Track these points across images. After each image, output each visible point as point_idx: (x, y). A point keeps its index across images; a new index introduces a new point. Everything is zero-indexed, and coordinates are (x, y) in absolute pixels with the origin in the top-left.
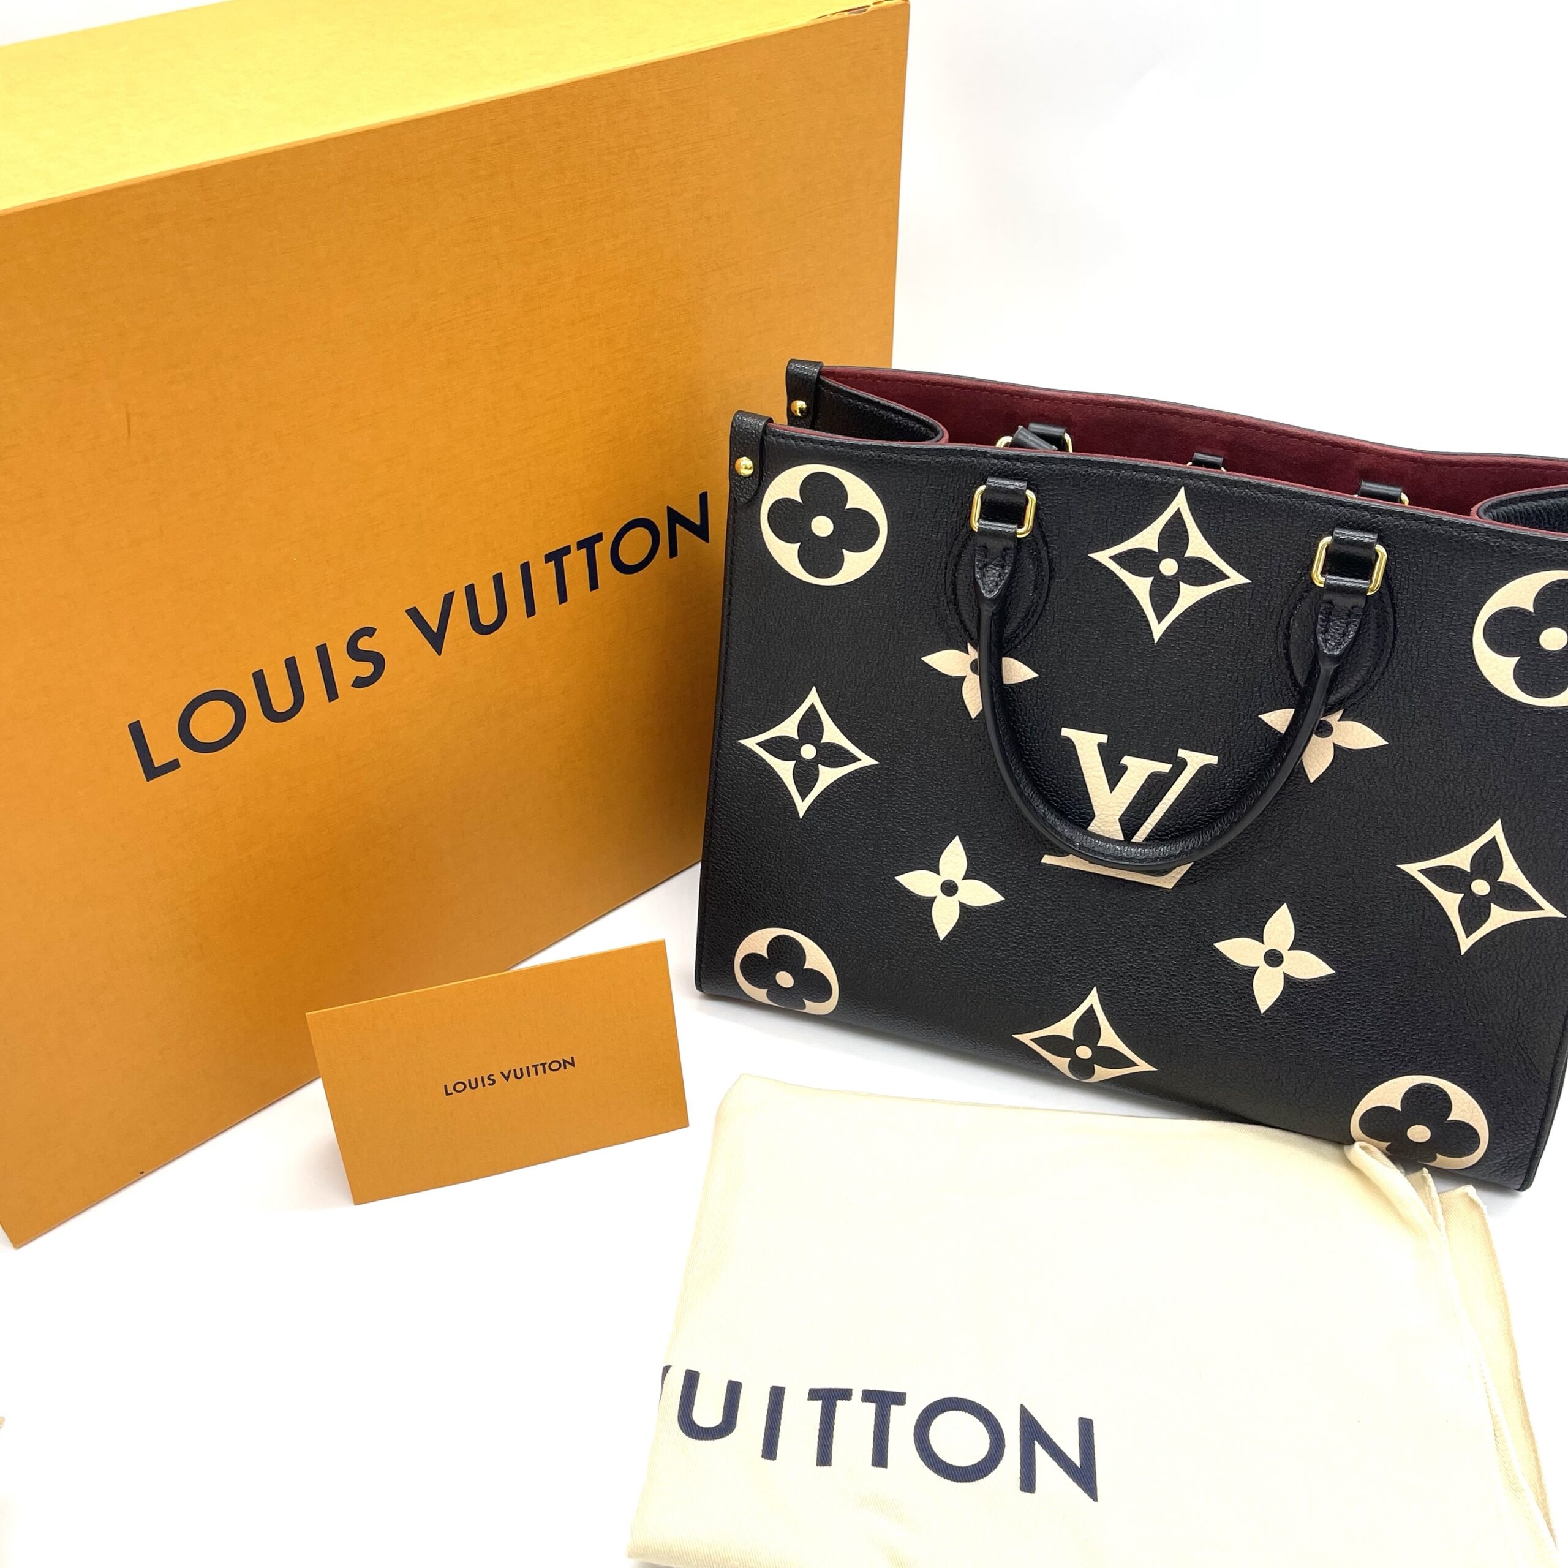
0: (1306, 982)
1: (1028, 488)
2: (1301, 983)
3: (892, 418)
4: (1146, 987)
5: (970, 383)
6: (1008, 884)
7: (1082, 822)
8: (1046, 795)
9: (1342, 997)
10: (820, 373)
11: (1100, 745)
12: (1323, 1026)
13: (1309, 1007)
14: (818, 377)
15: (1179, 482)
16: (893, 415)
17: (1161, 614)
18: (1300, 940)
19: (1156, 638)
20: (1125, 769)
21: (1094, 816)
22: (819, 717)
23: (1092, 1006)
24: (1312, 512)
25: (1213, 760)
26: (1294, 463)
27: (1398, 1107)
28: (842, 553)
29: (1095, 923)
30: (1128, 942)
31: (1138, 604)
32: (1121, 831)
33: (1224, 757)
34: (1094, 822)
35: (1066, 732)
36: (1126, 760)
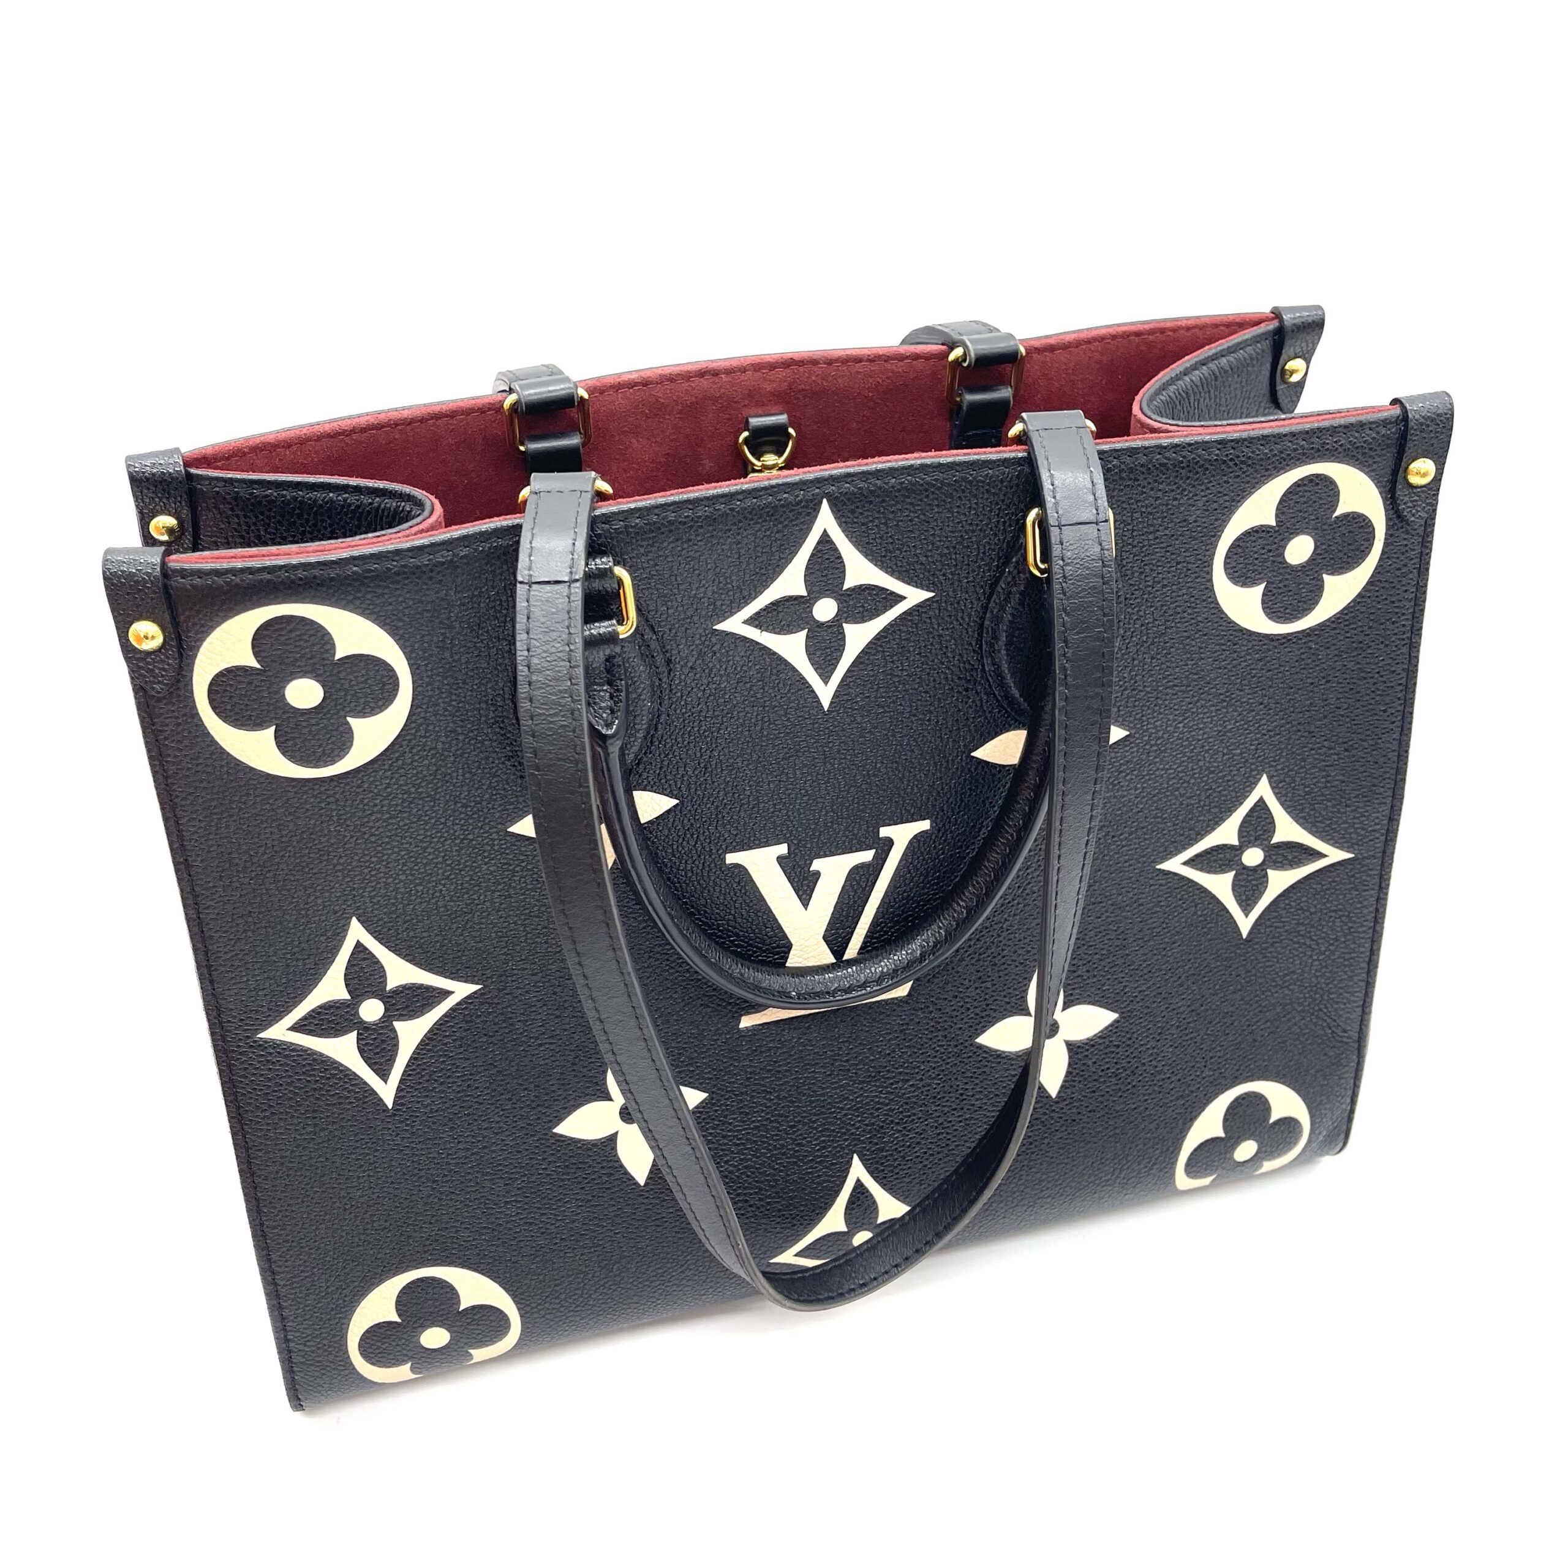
0: (1092, 1040)
1: (616, 563)
2: (1087, 1044)
3: (331, 499)
4: (914, 1126)
5: (418, 413)
6: (706, 1073)
7: (778, 959)
8: (724, 943)
9: (1134, 1040)
10: (187, 464)
11: (780, 859)
12: (1123, 1083)
13: (1102, 1068)
14: (186, 471)
15: (818, 494)
16: (331, 495)
17: (825, 672)
18: (1072, 995)
19: (826, 704)
20: (817, 875)
21: (792, 945)
22: (374, 956)
23: (858, 1180)
24: (1002, 481)
25: (925, 825)
26: (870, 394)
27: (1222, 1134)
28: (348, 723)
29: (829, 1075)
30: (876, 1081)
31: (794, 670)
32: (828, 951)
33: (937, 818)
34: (792, 952)
35: (731, 858)
36: (817, 865)
